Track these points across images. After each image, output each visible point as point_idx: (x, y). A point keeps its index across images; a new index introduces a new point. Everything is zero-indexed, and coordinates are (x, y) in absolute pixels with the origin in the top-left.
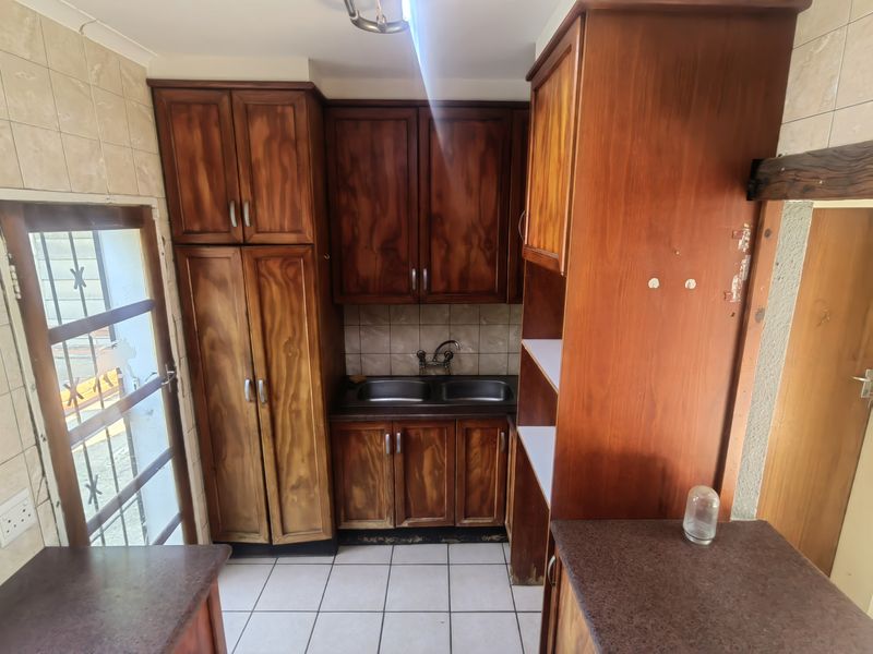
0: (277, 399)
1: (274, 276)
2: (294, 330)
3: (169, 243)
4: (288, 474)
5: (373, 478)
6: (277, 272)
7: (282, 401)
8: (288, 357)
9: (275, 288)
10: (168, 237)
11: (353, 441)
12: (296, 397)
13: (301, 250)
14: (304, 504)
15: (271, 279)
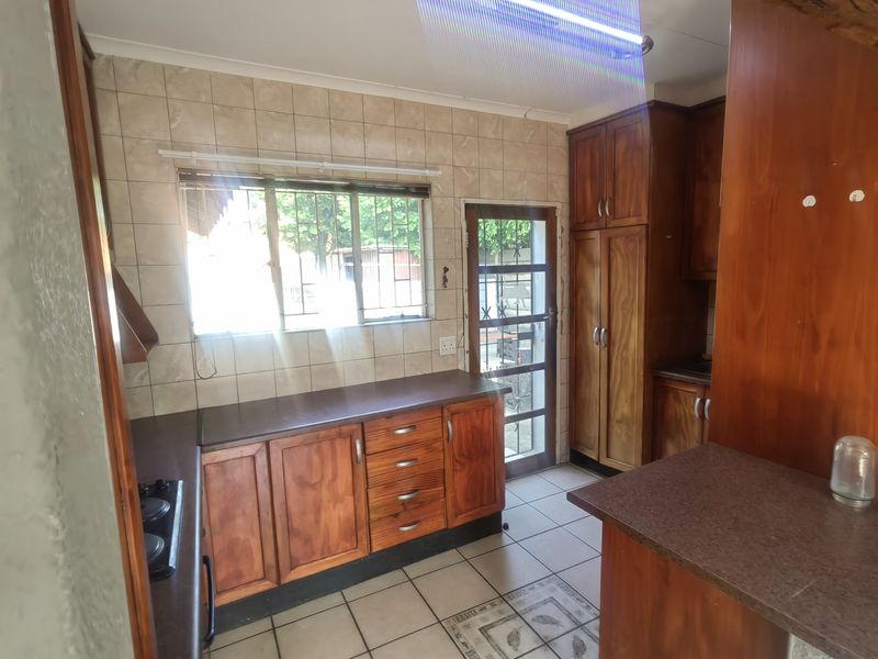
0: (614, 345)
1: (620, 252)
2: (629, 294)
3: (566, 232)
4: (616, 409)
5: (685, 439)
6: (622, 247)
7: (617, 347)
8: (624, 315)
9: (619, 259)
10: (566, 228)
11: (671, 396)
12: (626, 347)
13: (638, 229)
14: (624, 438)
15: (618, 253)
